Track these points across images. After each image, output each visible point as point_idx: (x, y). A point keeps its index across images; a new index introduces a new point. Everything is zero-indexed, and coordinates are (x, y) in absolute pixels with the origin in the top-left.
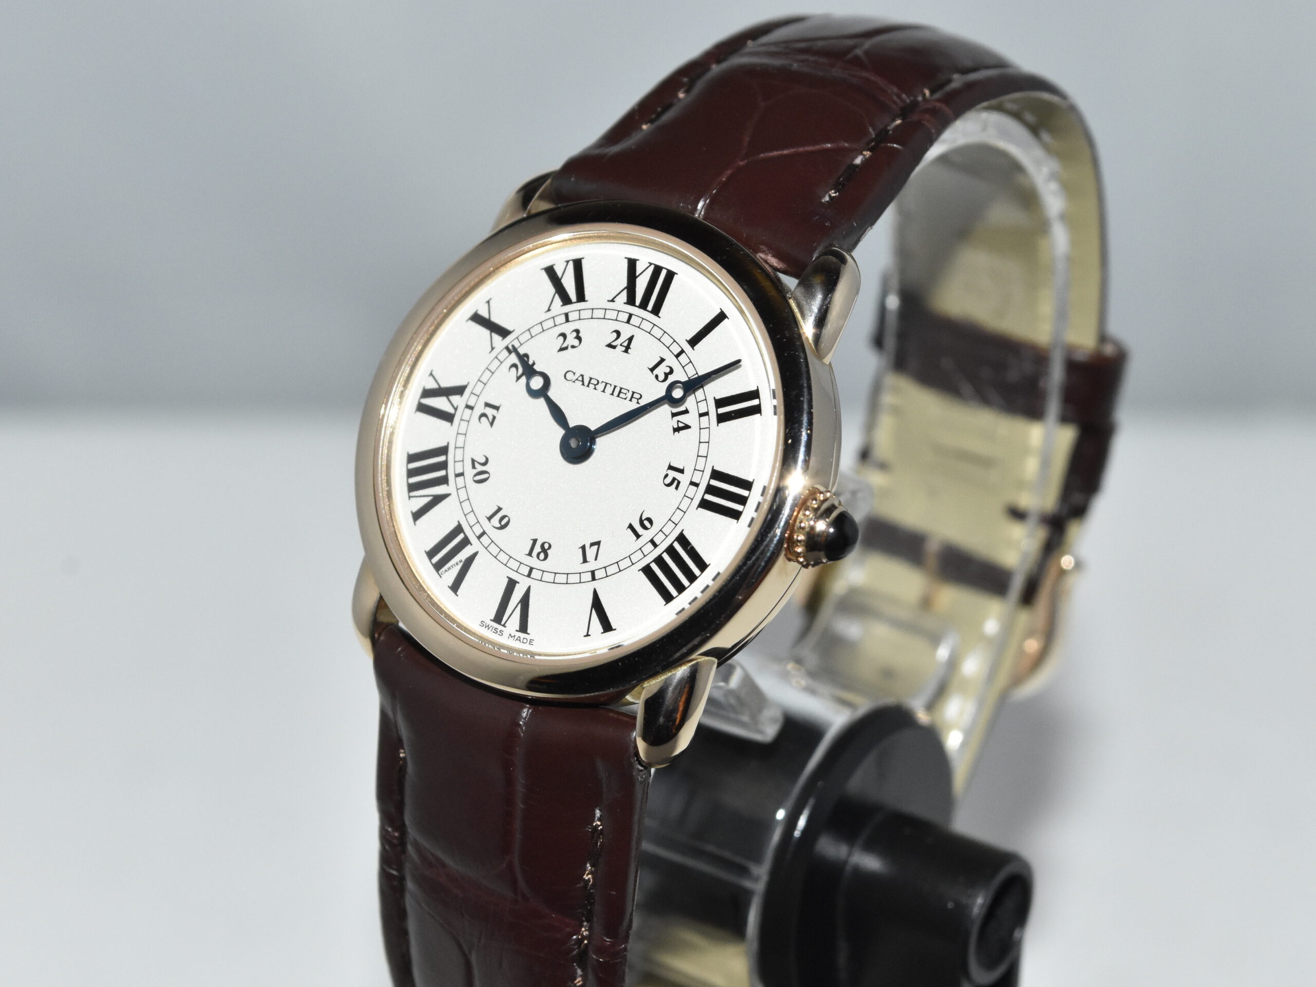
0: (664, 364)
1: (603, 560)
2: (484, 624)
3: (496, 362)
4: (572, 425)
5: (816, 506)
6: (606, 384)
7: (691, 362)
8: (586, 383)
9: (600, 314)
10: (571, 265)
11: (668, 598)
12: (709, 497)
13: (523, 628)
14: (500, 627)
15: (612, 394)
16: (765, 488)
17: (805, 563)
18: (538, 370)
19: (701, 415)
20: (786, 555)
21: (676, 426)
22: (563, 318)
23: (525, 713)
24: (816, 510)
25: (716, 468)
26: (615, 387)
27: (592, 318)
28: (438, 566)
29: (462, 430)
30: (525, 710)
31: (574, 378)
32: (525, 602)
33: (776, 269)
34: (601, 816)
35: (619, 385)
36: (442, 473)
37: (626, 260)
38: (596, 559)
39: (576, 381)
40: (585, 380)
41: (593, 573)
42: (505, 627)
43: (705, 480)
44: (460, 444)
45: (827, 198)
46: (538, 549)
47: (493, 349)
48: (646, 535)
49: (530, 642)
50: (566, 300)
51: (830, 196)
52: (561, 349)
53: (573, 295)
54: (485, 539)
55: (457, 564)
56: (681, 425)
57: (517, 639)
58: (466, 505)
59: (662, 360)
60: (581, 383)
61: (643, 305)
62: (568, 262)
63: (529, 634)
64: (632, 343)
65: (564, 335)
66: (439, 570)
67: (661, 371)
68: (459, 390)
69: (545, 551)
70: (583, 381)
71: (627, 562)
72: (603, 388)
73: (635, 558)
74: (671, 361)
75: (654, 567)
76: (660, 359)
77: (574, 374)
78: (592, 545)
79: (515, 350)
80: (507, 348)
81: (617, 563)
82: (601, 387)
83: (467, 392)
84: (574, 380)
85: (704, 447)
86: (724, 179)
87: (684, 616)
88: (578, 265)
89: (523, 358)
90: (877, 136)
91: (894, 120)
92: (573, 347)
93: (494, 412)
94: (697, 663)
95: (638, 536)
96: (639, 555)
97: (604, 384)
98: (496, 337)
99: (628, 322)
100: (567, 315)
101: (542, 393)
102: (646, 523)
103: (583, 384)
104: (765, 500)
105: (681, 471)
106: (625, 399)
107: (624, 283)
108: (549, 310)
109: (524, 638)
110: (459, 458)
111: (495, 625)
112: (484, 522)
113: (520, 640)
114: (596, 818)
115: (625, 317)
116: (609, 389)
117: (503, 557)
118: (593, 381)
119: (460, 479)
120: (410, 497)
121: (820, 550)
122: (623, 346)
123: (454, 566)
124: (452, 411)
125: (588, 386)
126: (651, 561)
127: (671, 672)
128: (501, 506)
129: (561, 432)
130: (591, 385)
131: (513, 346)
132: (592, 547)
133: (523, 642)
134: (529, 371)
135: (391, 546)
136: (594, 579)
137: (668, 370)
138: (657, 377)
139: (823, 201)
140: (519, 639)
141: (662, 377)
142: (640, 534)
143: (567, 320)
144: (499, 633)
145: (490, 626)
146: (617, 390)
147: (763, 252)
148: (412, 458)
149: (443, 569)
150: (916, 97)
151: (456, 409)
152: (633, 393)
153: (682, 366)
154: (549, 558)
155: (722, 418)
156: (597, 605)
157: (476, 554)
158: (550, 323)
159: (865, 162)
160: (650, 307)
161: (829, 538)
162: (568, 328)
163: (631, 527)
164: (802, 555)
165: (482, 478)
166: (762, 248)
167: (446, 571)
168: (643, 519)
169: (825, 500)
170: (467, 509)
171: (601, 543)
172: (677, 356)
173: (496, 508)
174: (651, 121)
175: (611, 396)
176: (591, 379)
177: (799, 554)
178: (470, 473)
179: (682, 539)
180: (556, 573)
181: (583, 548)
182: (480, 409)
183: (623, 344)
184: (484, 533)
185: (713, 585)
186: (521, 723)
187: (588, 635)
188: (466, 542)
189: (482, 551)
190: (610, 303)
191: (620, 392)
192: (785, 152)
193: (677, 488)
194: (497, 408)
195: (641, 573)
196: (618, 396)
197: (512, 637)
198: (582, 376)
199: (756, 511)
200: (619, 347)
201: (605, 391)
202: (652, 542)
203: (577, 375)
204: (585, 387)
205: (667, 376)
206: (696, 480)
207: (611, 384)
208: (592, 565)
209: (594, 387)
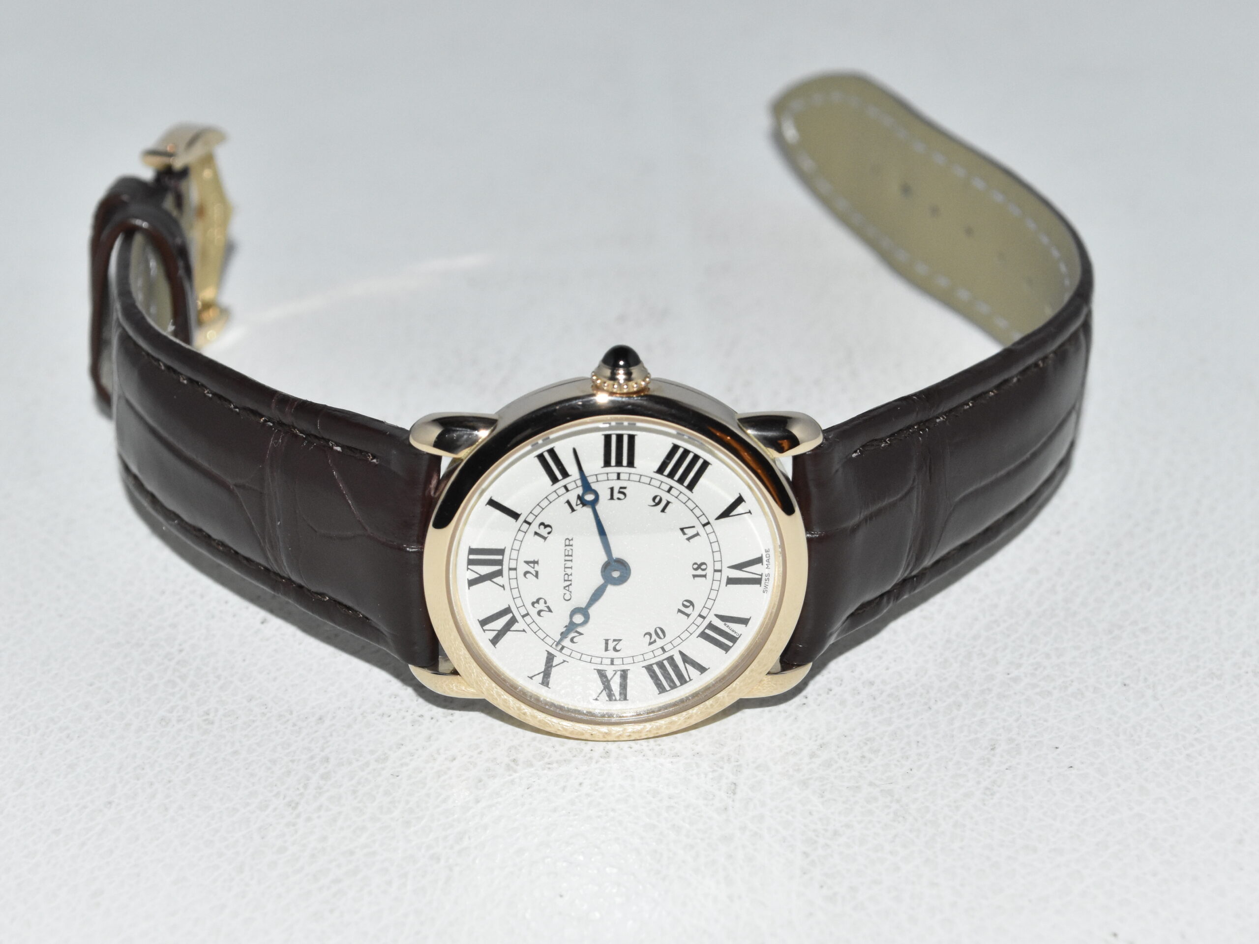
0: (538, 531)
1: (694, 522)
2: (765, 590)
3: (574, 654)
6: (565, 568)
7: (531, 513)
8: (568, 583)
9: (515, 592)
10: (486, 627)
11: (706, 464)
12: (625, 462)
13: (759, 560)
14: (764, 578)
15: (571, 561)
18: (569, 621)
19: (567, 490)
21: (581, 506)
22: (527, 618)
25: (602, 465)
26: (565, 561)
27: (520, 597)
28: (734, 639)
29: (631, 660)
30: (814, 535)
31: (568, 593)
32: (739, 567)
35: (563, 558)
36: (666, 663)
37: (471, 588)
38: (694, 527)
39: (570, 590)
41: (704, 525)
42: (762, 574)
43: (613, 470)
44: (641, 658)
46: (699, 572)
47: (564, 661)
48: (666, 497)
49: (767, 552)
50: (513, 621)
51: (372, 459)
52: (550, 611)
53: (508, 617)
54: (704, 614)
55: (728, 627)
56: (579, 502)
57: (769, 562)
58: (683, 637)
59: (536, 533)
60: (570, 586)
61: (500, 563)
62: (484, 630)
63: (762, 555)
64: (530, 560)
65: (539, 613)
66: (736, 638)
67: (544, 532)
68: (602, 674)
69: (699, 566)
70: (568, 586)
71: (689, 503)
72: (569, 569)
73: (684, 499)
74: (535, 527)
75: (687, 482)
76: (535, 536)
77: (565, 594)
78: (684, 534)
79: (560, 644)
80: (560, 651)
81: (692, 511)
82: (569, 571)
83: (600, 667)
84: (570, 593)
87: (716, 446)
88: (484, 623)
89: (564, 635)
90: (314, 442)
91: (297, 435)
92: (545, 603)
93: (610, 642)
95: (668, 503)
96: (681, 497)
97: (566, 570)
99: (515, 569)
101: (584, 611)
102: (657, 500)
103: (571, 585)
104: (614, 420)
105: (612, 489)
107: (488, 583)
108: (524, 631)
109: (766, 557)
110: (651, 655)
111: (763, 582)
112: (692, 618)
113: (768, 560)
115: (513, 573)
116: (569, 564)
117: (713, 595)
118: (566, 579)
119: (666, 648)
120: (690, 680)
122: (534, 566)
123: (730, 628)
124: (619, 673)
125: (571, 581)
126: (683, 487)
128: (677, 611)
129: (610, 589)
130: (570, 579)
131: (558, 646)
132: (686, 533)
133: (770, 557)
134: (571, 627)
136: (708, 523)
137: (542, 527)
138: (549, 533)
139: (378, 462)
141: (548, 529)
142: (666, 502)
143: (528, 614)
144: (768, 577)
145: (765, 586)
146: (568, 558)
148: (662, 689)
149: (735, 635)
151: (616, 671)
152: (566, 545)
153: (536, 518)
154: (703, 561)
155: (565, 474)
156: (726, 514)
157: (717, 616)
158: (533, 626)
159: (338, 444)
160: (500, 557)
161: (625, 364)
162: (533, 612)
163: (663, 511)
165: (661, 632)
167: (735, 633)
168: (654, 504)
170: (687, 634)
171: (681, 527)
172: (529, 524)
173: (679, 614)
176: (565, 580)
178: (660, 643)
179: (661, 470)
180: (713, 552)
181: (689, 539)
182: (611, 654)
184: (700, 616)
185: (688, 434)
187: (750, 512)
188: (711, 626)
189: (713, 612)
190: (505, 588)
191: (568, 555)
193: (625, 488)
194: (607, 641)
195: (694, 491)
196: (571, 556)
197: (768, 566)
198: (565, 588)
200: (536, 569)
201: (571, 566)
202: (669, 491)
203: (565, 591)
204: (573, 582)
205: (546, 526)
206: (615, 476)
207: (565, 564)
208: (699, 528)
209: (570, 576)
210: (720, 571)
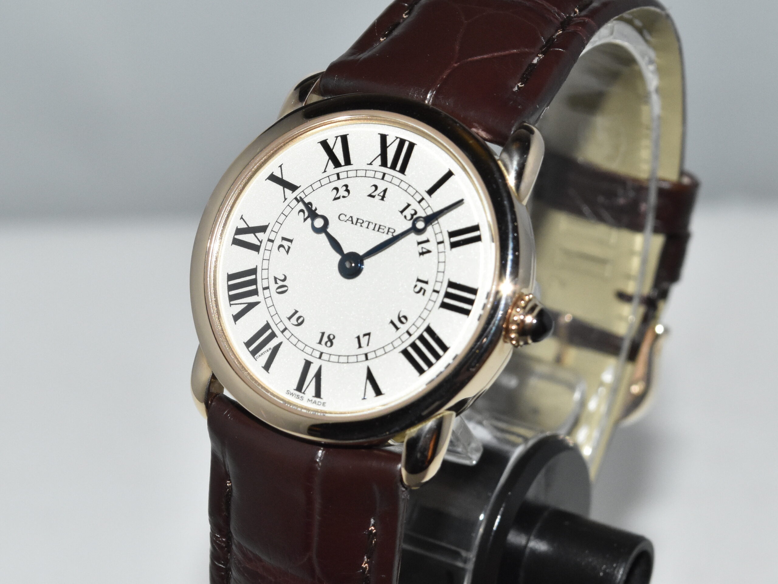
0: (410, 208)
1: (372, 346)
2: (290, 393)
3: (289, 209)
4: (346, 252)
5: (524, 305)
6: (369, 222)
7: (429, 205)
8: (355, 221)
9: (362, 173)
10: (339, 139)
11: (421, 371)
12: (447, 300)
13: (318, 394)
14: (301, 394)
15: (374, 229)
16: (487, 293)
17: (516, 345)
18: (319, 214)
19: (439, 243)
20: (503, 340)
21: (421, 251)
22: (335, 177)
23: (320, 453)
24: (524, 308)
25: (451, 280)
26: (376, 224)
27: (356, 176)
28: (254, 353)
29: (266, 257)
30: (320, 452)
32: (318, 376)
33: (485, 140)
34: (375, 523)
35: (379, 223)
36: (253, 287)
37: (379, 136)
38: (368, 345)
39: (347, 221)
40: (353, 220)
41: (366, 355)
42: (305, 394)
43: (443, 288)
44: (265, 266)
45: (516, 89)
46: (325, 339)
47: (285, 199)
48: (403, 328)
49: (323, 404)
50: (337, 164)
51: (518, 86)
52: (335, 199)
53: (342, 160)
54: (287, 333)
55: (268, 351)
56: (424, 250)
57: (313, 403)
58: (272, 310)
59: (409, 205)
60: (351, 222)
61: (393, 167)
62: (337, 137)
63: (322, 399)
64: (386, 194)
65: (337, 189)
66: (255, 356)
67: (408, 212)
68: (263, 229)
69: (331, 340)
70: (352, 221)
71: (390, 347)
72: (367, 225)
73: (396, 344)
74: (415, 205)
75: (411, 350)
76: (407, 204)
77: (346, 216)
78: (365, 335)
79: (302, 200)
80: (296, 199)
81: (383, 347)
82: (365, 224)
83: (269, 230)
84: (345, 220)
85: (442, 265)
86: (444, 77)
87: (433, 385)
88: (344, 139)
89: (308, 206)
90: (546, 43)
91: (557, 31)
92: (344, 197)
93: (289, 244)
94: (443, 416)
95: (397, 328)
96: (399, 342)
97: (367, 223)
98: (288, 191)
99: (383, 179)
100: (338, 175)
101: (323, 230)
102: (403, 320)
103: (352, 223)
104: (488, 302)
105: (426, 283)
106: (384, 233)
107: (379, 152)
108: (325, 171)
109: (318, 402)
110: (265, 276)
111: (298, 393)
112: (286, 321)
113: (316, 403)
114: (371, 525)
115: (380, 175)
116: (371, 226)
117: (301, 346)
118: (359, 221)
119: (267, 291)
120: (231, 305)
121: (527, 335)
122: (380, 196)
123: (265, 352)
124: (258, 244)
125: (356, 224)
126: (408, 345)
127: (425, 423)
128: (297, 310)
129: (338, 257)
130: (358, 224)
131: (300, 197)
132: (365, 337)
133: (318, 404)
134: (313, 214)
135: (220, 339)
136: (367, 359)
137: (413, 212)
138: (405, 217)
139: (514, 90)
140: (315, 402)
141: (409, 217)
142: (399, 327)
143: (339, 178)
144: (300, 398)
145: (293, 394)
146: (377, 227)
147: (476, 127)
148: (231, 277)
149: (258, 355)
150: (570, 14)
151: (261, 242)
152: (389, 228)
153: (423, 208)
154: (334, 345)
155: (454, 245)
156: (370, 377)
157: (280, 344)
158: (326, 180)
159: (540, 61)
160: (398, 168)
161: (533, 327)
162: (339, 184)
163: (392, 322)
164: (514, 339)
165: (282, 290)
166: (474, 125)
167: (260, 356)
168: (401, 316)
169: (530, 300)
170: (273, 313)
171: (371, 334)
172: (419, 202)
173: (294, 311)
174: (387, 36)
175: (373, 231)
176: (358, 219)
178: (273, 287)
179: (429, 330)
180: (339, 356)
181: (358, 338)
182: (278, 242)
183: (379, 195)
184: (286, 329)
185: (454, 362)
186: (318, 460)
188: (273, 335)
189: (285, 342)
190: (369, 165)
191: (379, 228)
192: (485, 56)
193: (424, 294)
194: (291, 241)
195: (401, 354)
196: (378, 231)
197: (310, 401)
198: (351, 217)
199: (482, 309)
200: (377, 196)
201: (368, 227)
202: (408, 332)
203: (348, 217)
204: (354, 226)
205: (412, 216)
206: (437, 289)
207: (372, 223)
208: (365, 350)
209: (360, 225)
210: (320, 358)
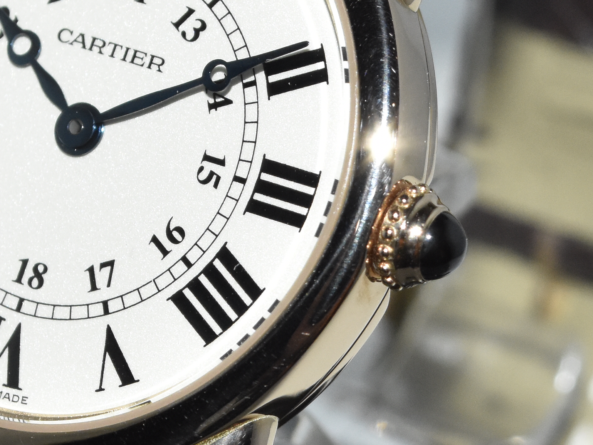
0: (193, 17)
1: (117, 288)
4: (71, 101)
5: (407, 206)
6: (116, 45)
7: (229, 13)
8: (88, 45)
11: (208, 336)
12: (260, 197)
13: (13, 380)
15: (124, 59)
16: (336, 182)
17: (394, 284)
18: (23, 28)
19: (246, 85)
20: (367, 274)
21: (212, 101)
24: (407, 212)
25: (269, 157)
26: (128, 49)
31: (72, 39)
32: (14, 345)
35: (133, 47)
38: (109, 285)
39: (75, 43)
40: (86, 42)
41: (105, 304)
43: (253, 174)
46: (29, 273)
48: (177, 251)
49: (23, 400)
52: (53, 1)
56: (219, 99)
57: (5, 397)
59: (191, 12)
60: (81, 45)
63: (21, 389)
67: (189, 26)
69: (39, 277)
70: (83, 42)
71: (152, 289)
72: (111, 51)
73: (162, 283)
74: (202, 12)
75: (189, 294)
76: (187, 10)
77: (72, 33)
78: (103, 265)
81: (138, 289)
82: (108, 50)
84: (70, 42)
85: (251, 128)
87: (231, 361)
94: (252, 424)
95: (165, 252)
96: (167, 278)
97: (113, 46)
101: (30, 59)
102: (176, 235)
103: (84, 47)
104: (336, 200)
105: (221, 162)
106: (142, 65)
109: (14, 395)
113: (9, 398)
116: (119, 53)
118: (97, 43)
121: (413, 266)
125: (91, 49)
126: (184, 285)
127: (217, 437)
129: (55, 113)
130: (94, 48)
132: (103, 269)
133: (13, 401)
134: (11, 29)
136: (106, 312)
137: (198, 25)
138: (184, 34)
140: (7, 396)
141: (190, 35)
142: (168, 249)
146: (131, 54)
152: (153, 57)
153: (218, 18)
154: (44, 284)
155: (274, 89)
156: (112, 348)
161: (425, 250)
163: (155, 240)
164: (389, 273)
168: (171, 228)
169: (420, 197)
171: (115, 263)
172: (211, 5)
175: (124, 62)
176: (94, 39)
177: (387, 271)
179: (225, 256)
180: (54, 306)
181: (91, 270)
185: (270, 318)
191: (135, 56)
193: (216, 186)
195: (171, 302)
196: (132, 62)
198: (83, 36)
199: (326, 214)
201: (114, 56)
202: (185, 260)
203: (76, 34)
204: (87, 51)
205: (197, 32)
206: (242, 174)
207: (122, 46)
208: (103, 294)
209: (99, 51)
210: (18, 309)
